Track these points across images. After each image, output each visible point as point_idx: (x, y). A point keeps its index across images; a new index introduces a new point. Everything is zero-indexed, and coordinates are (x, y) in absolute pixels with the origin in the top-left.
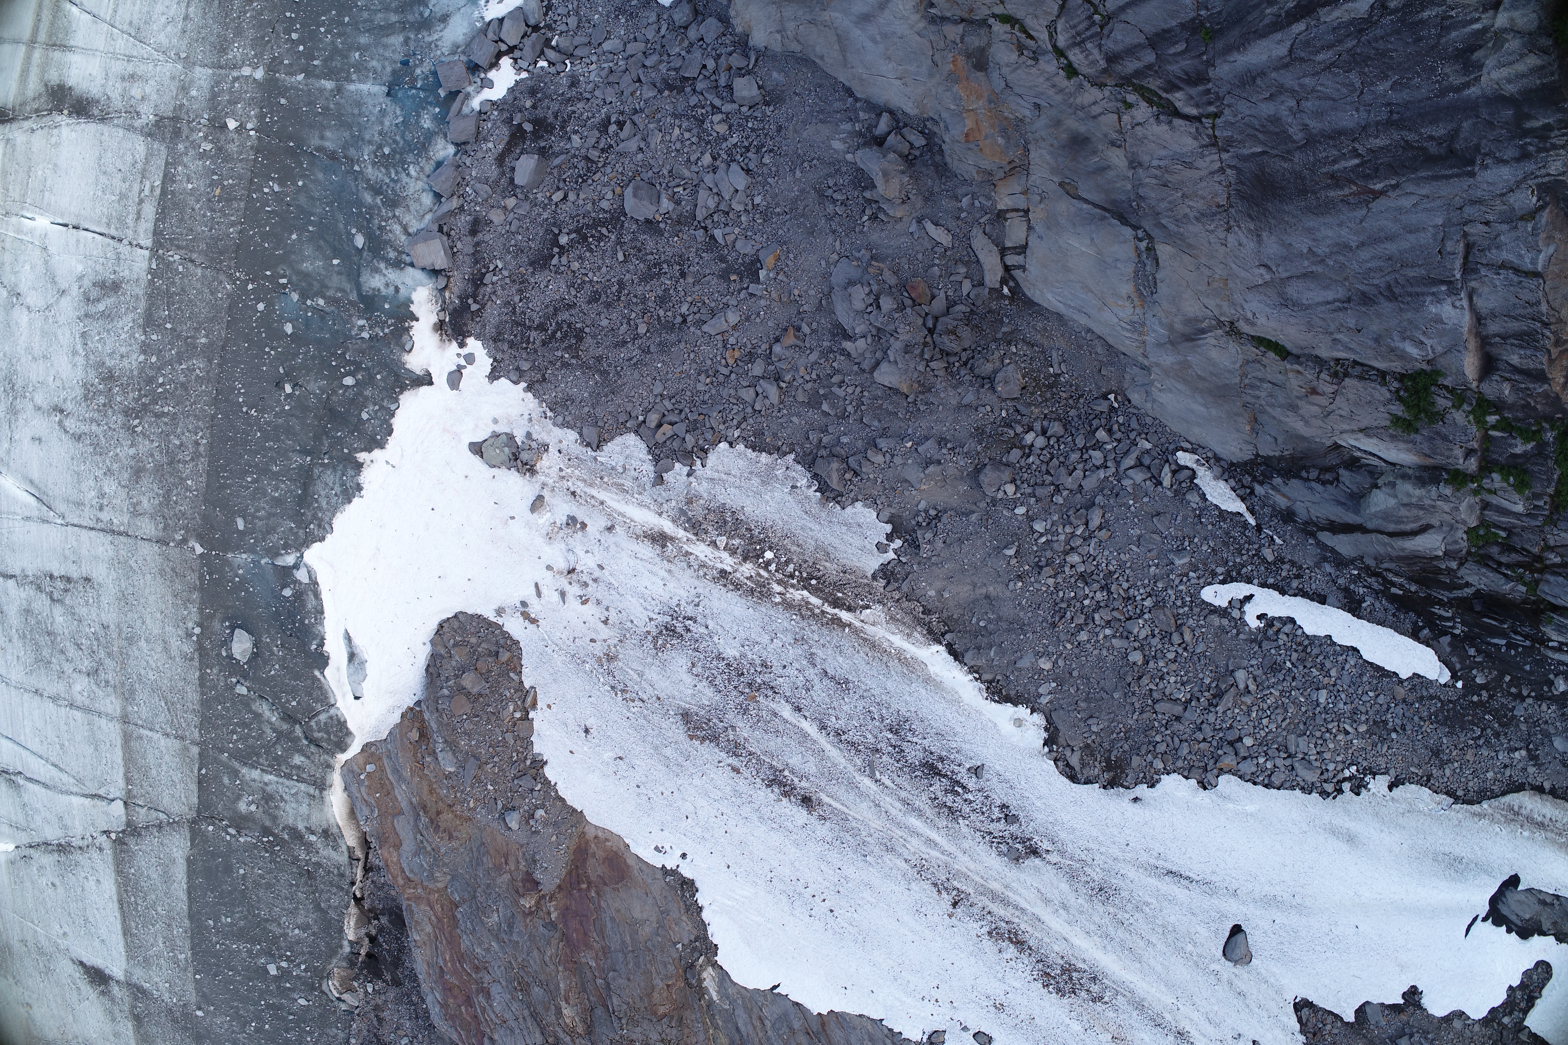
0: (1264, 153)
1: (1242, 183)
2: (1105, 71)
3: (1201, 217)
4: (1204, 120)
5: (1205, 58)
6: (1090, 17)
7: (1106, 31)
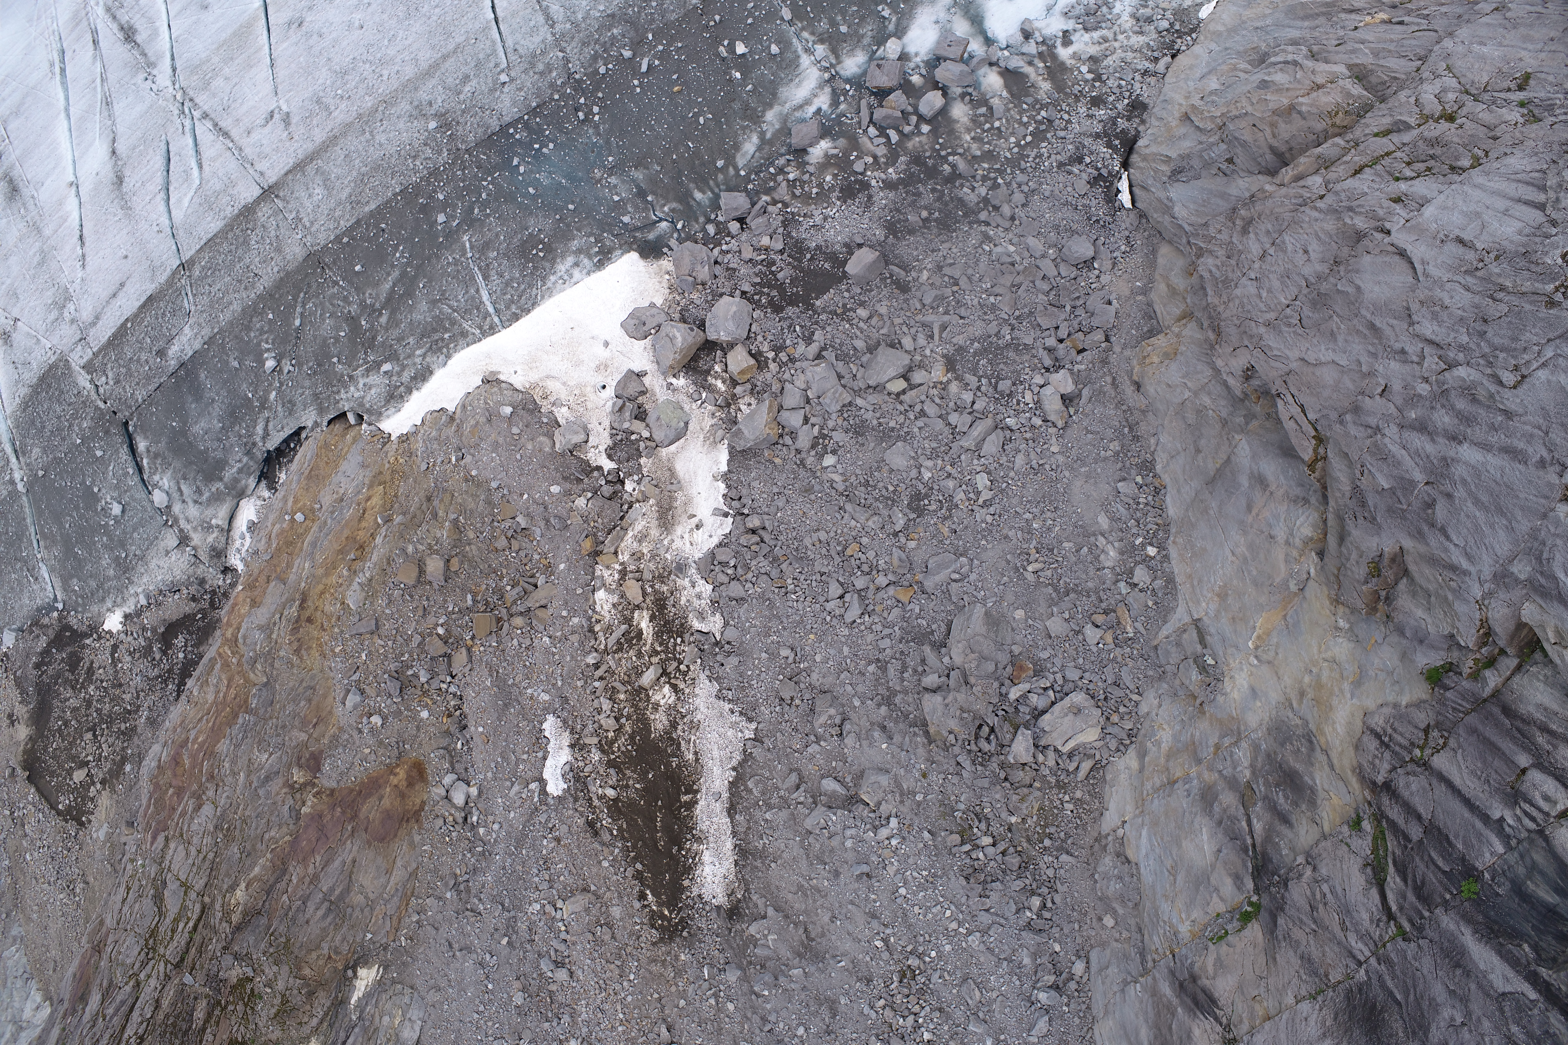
0: (1399, 1004)
1: (1360, 990)
2: (1374, 783)
3: (1306, 959)
4: (1392, 923)
5: (1448, 896)
6: (1412, 744)
7: (1410, 767)
